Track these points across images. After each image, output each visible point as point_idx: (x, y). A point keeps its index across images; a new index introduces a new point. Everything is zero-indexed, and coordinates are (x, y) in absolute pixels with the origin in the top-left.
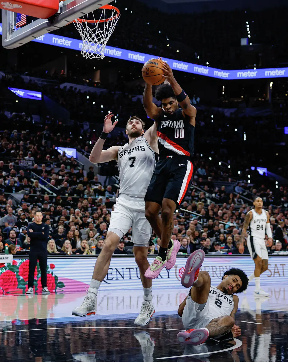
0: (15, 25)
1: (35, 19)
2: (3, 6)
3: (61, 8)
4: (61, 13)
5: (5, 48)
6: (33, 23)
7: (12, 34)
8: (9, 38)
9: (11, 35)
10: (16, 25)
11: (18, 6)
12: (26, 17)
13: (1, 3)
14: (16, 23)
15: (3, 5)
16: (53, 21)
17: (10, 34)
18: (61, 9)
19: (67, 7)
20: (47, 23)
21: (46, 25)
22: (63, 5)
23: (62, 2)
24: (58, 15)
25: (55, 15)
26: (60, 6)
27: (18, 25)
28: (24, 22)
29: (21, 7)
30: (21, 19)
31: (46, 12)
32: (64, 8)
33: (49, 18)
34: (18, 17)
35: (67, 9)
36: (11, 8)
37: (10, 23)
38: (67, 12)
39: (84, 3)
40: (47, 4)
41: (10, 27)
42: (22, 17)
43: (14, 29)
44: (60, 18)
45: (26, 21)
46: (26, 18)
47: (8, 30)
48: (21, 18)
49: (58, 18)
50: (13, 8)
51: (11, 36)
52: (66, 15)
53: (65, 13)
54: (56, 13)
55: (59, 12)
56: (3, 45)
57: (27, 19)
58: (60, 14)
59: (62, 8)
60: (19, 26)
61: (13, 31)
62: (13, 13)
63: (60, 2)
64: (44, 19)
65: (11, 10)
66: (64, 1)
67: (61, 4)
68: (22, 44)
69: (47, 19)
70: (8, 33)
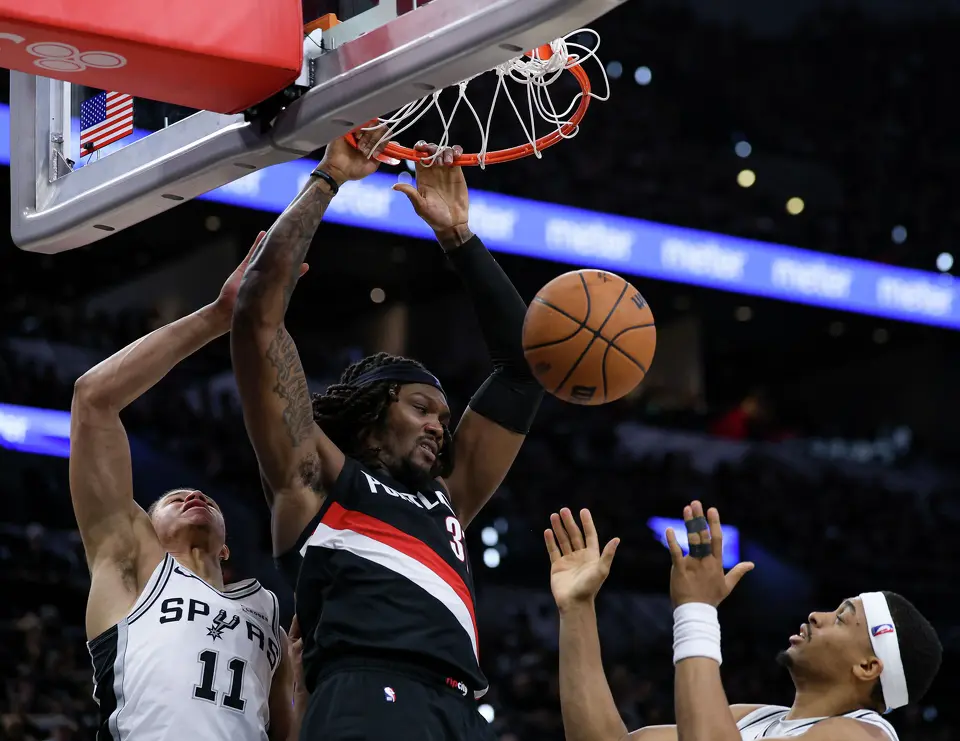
1: (181, 112)
2: (36, 63)
3: (311, 61)
4: (313, 85)
5: (26, 248)
6: (169, 130)
7: (58, 182)
8: (47, 203)
9: (54, 188)
10: (83, 142)
11: (106, 60)
12: (134, 105)
13: (29, 49)
15: (37, 58)
16: (272, 123)
17: (49, 184)
18: (310, 65)
19: (342, 58)
20: (241, 131)
21: (238, 143)
22: (322, 46)
23: (317, 35)
24: (297, 97)
25: (282, 92)
26: (310, 52)
28: (123, 126)
29: (124, 61)
30: (108, 113)
32: (327, 64)
33: (253, 108)
34: (89, 103)
35: (343, 67)
37: (53, 130)
38: (342, 81)
39: (431, 40)
41: (53, 149)
42: (108, 104)
43: (69, 161)
44: (307, 108)
45: (135, 122)
46: (130, 109)
47: (40, 163)
48: (106, 109)
49: (299, 105)
50: (83, 68)
51: (54, 191)
52: (339, 94)
53: (331, 86)
54: (287, 88)
55: (302, 80)
56: (17, 234)
57: (134, 114)
58: (308, 88)
59: (315, 61)
60: (95, 144)
61: (68, 171)
62: (67, 86)
63: (306, 34)
64: (230, 113)
65: (61, 76)
66: (325, 27)
67: (312, 42)
68: (112, 229)
69: (241, 116)
70: (40, 180)
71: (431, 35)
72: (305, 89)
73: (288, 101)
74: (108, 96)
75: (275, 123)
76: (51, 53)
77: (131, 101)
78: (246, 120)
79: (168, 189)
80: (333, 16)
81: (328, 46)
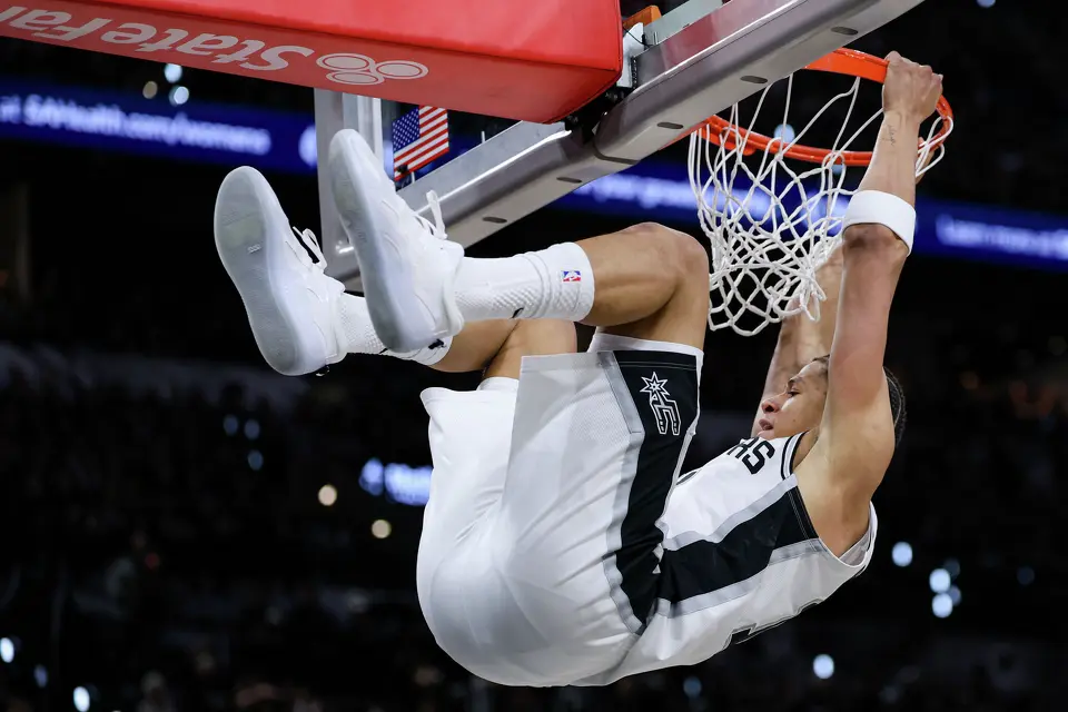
1: (497, 125)
2: (329, 76)
3: (632, 59)
4: (636, 86)
6: (486, 145)
10: (396, 163)
11: (405, 69)
12: (449, 121)
13: (319, 62)
14: (396, 154)
15: (328, 71)
16: (594, 130)
18: (632, 65)
19: (665, 55)
20: (561, 141)
21: (559, 155)
22: (644, 42)
23: (637, 30)
24: (620, 100)
25: (603, 97)
26: (631, 49)
27: (405, 165)
29: (425, 70)
30: (422, 131)
31: (552, 87)
32: (649, 60)
33: (574, 115)
34: (401, 120)
35: (667, 66)
36: (366, 80)
38: (667, 79)
40: (558, 48)
42: (421, 121)
44: (630, 110)
45: (449, 140)
46: (446, 126)
48: (420, 127)
49: (621, 111)
50: (381, 80)
52: (664, 93)
54: (609, 90)
55: (624, 81)
57: (450, 129)
58: (631, 90)
59: (638, 59)
60: (410, 166)
62: (377, 102)
63: (626, 30)
64: (549, 122)
65: (368, 91)
66: (647, 21)
67: (632, 39)
69: (562, 124)
72: (627, 91)
73: (609, 105)
75: (597, 132)
76: (346, 65)
77: (445, 117)
78: (567, 129)
79: (491, 211)
80: (654, 9)
81: (650, 42)
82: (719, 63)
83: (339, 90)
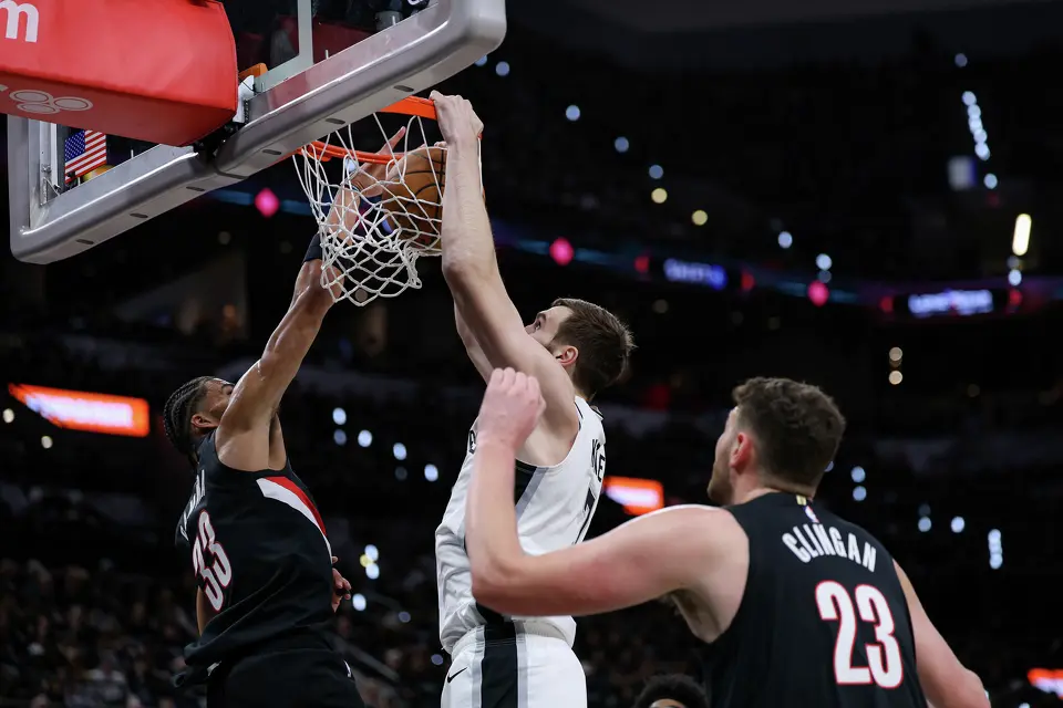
0: (61, 168)
1: (142, 146)
2: (19, 106)
3: (245, 102)
4: (247, 122)
5: (23, 260)
6: (135, 161)
7: (48, 204)
8: (39, 221)
9: (44, 210)
10: (67, 171)
11: (75, 103)
12: (107, 140)
13: (12, 96)
14: (67, 164)
15: (18, 103)
16: (215, 154)
17: (40, 206)
18: (245, 106)
19: (270, 99)
20: (190, 160)
21: (188, 170)
22: (254, 90)
23: (250, 80)
24: (234, 132)
25: (222, 129)
26: (245, 95)
27: (73, 172)
28: (98, 158)
29: (90, 105)
30: (86, 147)
32: (258, 104)
33: (200, 141)
34: (72, 140)
35: (271, 107)
36: (47, 110)
37: (42, 162)
38: (271, 118)
39: (339, 83)
40: (190, 92)
41: (43, 177)
42: (86, 140)
43: (56, 188)
44: (241, 142)
45: (108, 154)
46: (104, 144)
47: (33, 189)
48: (85, 144)
49: (236, 138)
50: (57, 111)
51: (44, 213)
52: (268, 129)
53: (261, 123)
54: (226, 125)
55: (238, 118)
56: (15, 248)
57: (107, 147)
58: (243, 125)
59: (249, 102)
60: (77, 173)
61: (54, 195)
62: (54, 127)
63: (241, 80)
64: (181, 146)
65: (48, 118)
66: (257, 74)
67: (245, 87)
68: (92, 243)
69: (191, 148)
70: (34, 204)
71: (339, 79)
72: (241, 125)
73: (227, 135)
74: (87, 133)
75: (218, 154)
76: (31, 99)
77: (104, 137)
78: (195, 152)
79: (138, 209)
80: (263, 66)
81: (259, 89)
82: (310, 108)
83: (26, 116)
